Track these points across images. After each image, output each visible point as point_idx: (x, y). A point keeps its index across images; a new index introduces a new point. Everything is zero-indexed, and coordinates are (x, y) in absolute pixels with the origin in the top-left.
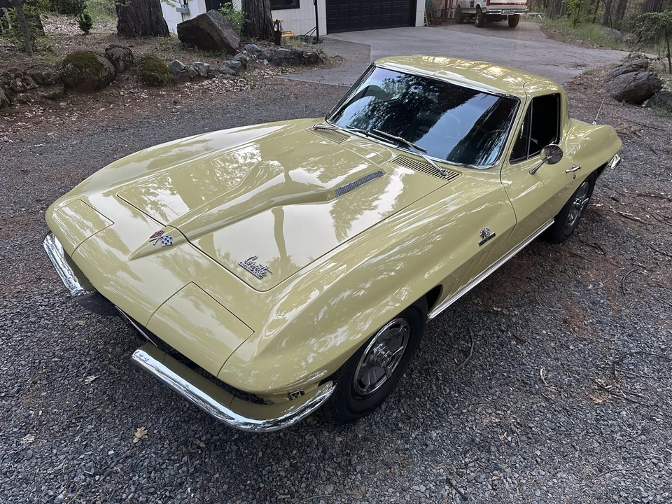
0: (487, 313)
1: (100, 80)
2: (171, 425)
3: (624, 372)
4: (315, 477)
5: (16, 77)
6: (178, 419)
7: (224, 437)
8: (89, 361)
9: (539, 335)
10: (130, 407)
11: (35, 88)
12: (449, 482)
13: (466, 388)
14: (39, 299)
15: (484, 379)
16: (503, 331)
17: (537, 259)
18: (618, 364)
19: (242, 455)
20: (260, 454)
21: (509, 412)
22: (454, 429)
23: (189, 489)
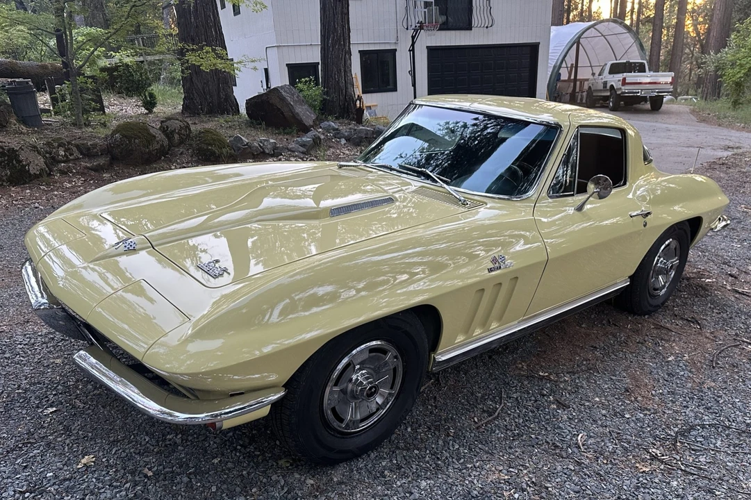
0: (531, 377)
1: (150, 153)
2: (124, 455)
3: (688, 444)
5: (60, 145)
6: (132, 450)
7: (178, 470)
8: (55, 395)
9: (589, 401)
10: (84, 437)
11: (78, 158)
13: (480, 446)
14: (20, 338)
15: (506, 439)
16: (544, 395)
17: (610, 329)
18: (683, 435)
19: (192, 487)
20: (214, 489)
21: (525, 472)
22: (450, 481)
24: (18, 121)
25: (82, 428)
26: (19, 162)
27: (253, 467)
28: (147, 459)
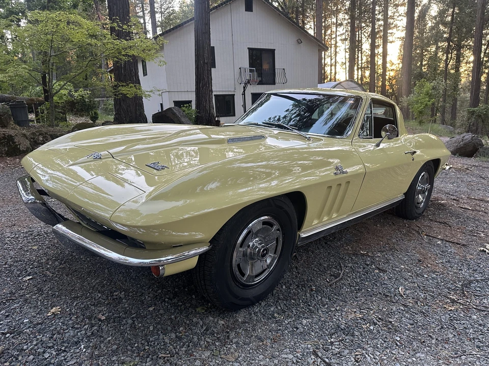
0: (355, 254)
2: (82, 306)
3: (472, 292)
4: (195, 345)
5: (40, 134)
6: (88, 303)
7: (124, 316)
8: (32, 268)
9: (398, 268)
10: (53, 295)
12: (315, 353)
13: (335, 297)
14: (9, 235)
15: (352, 292)
16: (368, 265)
18: (466, 287)
19: (135, 328)
20: (151, 328)
21: (372, 312)
22: (323, 319)
23: (82, 346)
24: (15, 123)
25: (51, 289)
26: (14, 143)
27: (178, 313)
28: (100, 309)
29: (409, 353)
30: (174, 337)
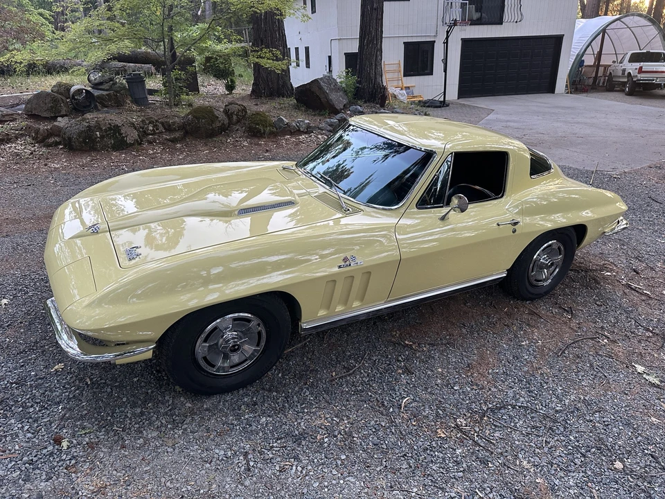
0: (397, 344)
1: (213, 129)
3: (493, 420)
4: (150, 424)
5: (150, 123)
7: (109, 383)
9: (432, 371)
11: (162, 132)
12: (246, 454)
13: (325, 395)
15: (348, 393)
16: (398, 361)
17: (489, 310)
19: (111, 396)
20: (124, 400)
21: (346, 422)
22: (285, 420)
23: (60, 408)
24: (132, 102)
26: (121, 134)
27: (157, 388)
28: (93, 372)
29: (341, 475)
30: (139, 412)
